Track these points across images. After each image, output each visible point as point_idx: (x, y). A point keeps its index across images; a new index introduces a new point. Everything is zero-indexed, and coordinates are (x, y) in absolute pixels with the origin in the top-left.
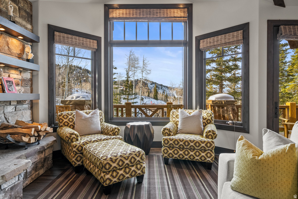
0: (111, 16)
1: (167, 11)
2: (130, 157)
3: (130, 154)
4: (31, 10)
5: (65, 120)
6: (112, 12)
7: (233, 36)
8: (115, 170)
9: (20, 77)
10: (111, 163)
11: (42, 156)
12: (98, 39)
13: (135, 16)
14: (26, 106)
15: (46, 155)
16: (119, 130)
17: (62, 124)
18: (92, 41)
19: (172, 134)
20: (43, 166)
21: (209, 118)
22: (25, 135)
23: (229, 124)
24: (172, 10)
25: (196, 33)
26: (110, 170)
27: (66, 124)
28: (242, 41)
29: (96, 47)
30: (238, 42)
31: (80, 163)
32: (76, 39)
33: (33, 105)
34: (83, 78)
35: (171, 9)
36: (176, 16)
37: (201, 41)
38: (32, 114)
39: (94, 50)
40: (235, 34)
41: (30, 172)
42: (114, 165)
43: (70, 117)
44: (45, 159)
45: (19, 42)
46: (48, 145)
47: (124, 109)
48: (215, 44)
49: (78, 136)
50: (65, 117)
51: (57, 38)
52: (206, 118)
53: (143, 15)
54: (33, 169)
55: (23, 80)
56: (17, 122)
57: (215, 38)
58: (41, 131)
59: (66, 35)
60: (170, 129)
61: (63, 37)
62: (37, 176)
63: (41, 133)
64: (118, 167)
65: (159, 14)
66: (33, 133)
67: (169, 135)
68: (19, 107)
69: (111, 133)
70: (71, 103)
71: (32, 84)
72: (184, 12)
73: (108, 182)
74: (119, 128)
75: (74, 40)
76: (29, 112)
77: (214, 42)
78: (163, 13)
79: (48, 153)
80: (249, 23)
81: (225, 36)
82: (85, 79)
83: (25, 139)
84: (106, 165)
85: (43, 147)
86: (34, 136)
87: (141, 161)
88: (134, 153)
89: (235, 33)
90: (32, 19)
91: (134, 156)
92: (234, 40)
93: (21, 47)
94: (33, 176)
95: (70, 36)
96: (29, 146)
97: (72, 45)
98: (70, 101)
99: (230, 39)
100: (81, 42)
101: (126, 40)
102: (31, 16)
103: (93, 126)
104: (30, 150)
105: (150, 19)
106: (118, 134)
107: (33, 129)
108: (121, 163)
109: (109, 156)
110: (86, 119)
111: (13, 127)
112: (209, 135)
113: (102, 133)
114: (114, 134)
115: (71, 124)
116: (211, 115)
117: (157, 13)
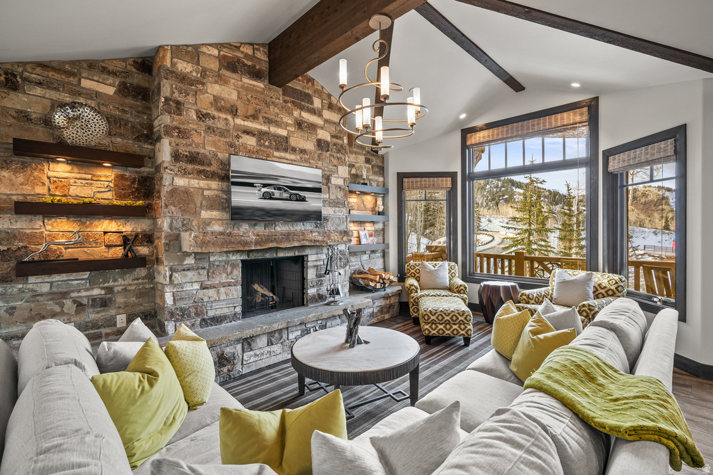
0: (469, 143)
1: (549, 119)
2: (451, 315)
3: (452, 311)
4: (383, 162)
5: (412, 271)
6: (471, 136)
7: (660, 148)
8: (433, 322)
9: (373, 228)
10: (430, 316)
11: (388, 302)
12: (453, 175)
13: (500, 137)
14: (379, 254)
15: (392, 302)
16: (466, 288)
17: (409, 275)
18: (444, 179)
19: (533, 301)
20: (388, 312)
21: (612, 288)
22: (372, 281)
23: (656, 302)
24: (559, 116)
25: (604, 145)
26: (429, 321)
27: (413, 275)
28: (674, 157)
29: (449, 185)
30: (666, 159)
31: (416, 314)
32: (425, 181)
33: (384, 255)
34: (504, 195)
35: (557, 115)
36: (565, 123)
37: (611, 158)
38: (384, 262)
39: (448, 190)
40: (662, 146)
41: (377, 313)
42: (432, 318)
43: (417, 268)
44: (391, 306)
45: (372, 197)
46: (392, 293)
47: (513, 261)
48: (631, 164)
49: (417, 288)
50: (412, 267)
51: (405, 185)
52: (605, 287)
53: (512, 133)
54: (379, 311)
55: (376, 231)
56: (370, 270)
57: (632, 153)
58: (385, 279)
59: (414, 179)
60: (529, 295)
61: (412, 182)
62: (382, 319)
63: (385, 281)
64: (438, 321)
65: (536, 127)
66: (378, 279)
67: (528, 303)
68: (372, 255)
69: (455, 290)
70: (438, 250)
71: (384, 234)
72: (581, 114)
73: (427, 332)
74: (467, 286)
75: (423, 183)
76: (381, 260)
77: (629, 160)
78: (543, 123)
79: (394, 300)
80: (686, 125)
81: (647, 150)
82: (506, 196)
83: (372, 284)
84: (425, 315)
85: (388, 294)
86: (379, 282)
87: (466, 322)
88: (456, 312)
89: (662, 144)
90: (383, 171)
91: (457, 315)
92: (659, 157)
93: (374, 201)
94: (379, 317)
95: (419, 179)
96: (376, 291)
97: (422, 188)
98: (437, 247)
99: (653, 155)
100: (432, 183)
101: (492, 169)
102: (383, 168)
103: (438, 281)
104: (376, 294)
105: (524, 136)
106: (464, 293)
107: (378, 277)
108: (440, 318)
109: (430, 309)
110: (431, 272)
111: (366, 273)
112: (583, 311)
113: (450, 289)
114: (459, 292)
115: (417, 275)
116: (617, 283)
117: (534, 125)
